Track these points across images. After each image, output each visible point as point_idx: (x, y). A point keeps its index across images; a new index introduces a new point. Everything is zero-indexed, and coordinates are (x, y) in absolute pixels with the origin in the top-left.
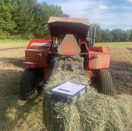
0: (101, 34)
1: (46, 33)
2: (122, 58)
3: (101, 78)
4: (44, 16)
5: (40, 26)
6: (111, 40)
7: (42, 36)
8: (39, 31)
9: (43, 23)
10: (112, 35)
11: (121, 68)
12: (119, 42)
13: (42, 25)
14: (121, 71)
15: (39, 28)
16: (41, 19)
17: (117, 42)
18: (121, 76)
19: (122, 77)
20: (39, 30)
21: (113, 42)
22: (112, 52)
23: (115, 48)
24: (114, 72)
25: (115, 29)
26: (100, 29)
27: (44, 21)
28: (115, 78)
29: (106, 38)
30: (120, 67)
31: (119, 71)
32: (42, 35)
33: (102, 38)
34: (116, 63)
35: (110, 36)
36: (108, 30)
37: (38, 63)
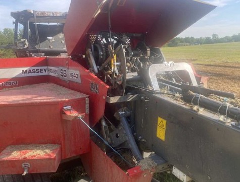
37: (61, 144)
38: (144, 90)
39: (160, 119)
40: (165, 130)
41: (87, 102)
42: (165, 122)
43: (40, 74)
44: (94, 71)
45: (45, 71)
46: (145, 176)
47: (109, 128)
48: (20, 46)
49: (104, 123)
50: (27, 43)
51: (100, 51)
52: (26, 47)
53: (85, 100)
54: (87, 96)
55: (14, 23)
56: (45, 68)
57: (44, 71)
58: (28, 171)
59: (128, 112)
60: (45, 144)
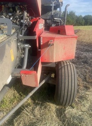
0: (75, 20)
2: (91, 39)
3: (60, 77)
6: (83, 24)
10: (84, 20)
11: (90, 49)
12: (89, 25)
14: (89, 53)
17: (87, 25)
18: (89, 60)
19: (91, 60)
21: (84, 25)
22: (83, 34)
23: (86, 31)
24: (82, 54)
25: (87, 15)
26: (75, 15)
28: (83, 62)
29: (79, 23)
30: (88, 48)
31: (87, 53)
33: (76, 22)
34: (85, 44)
35: (83, 21)
36: (81, 16)
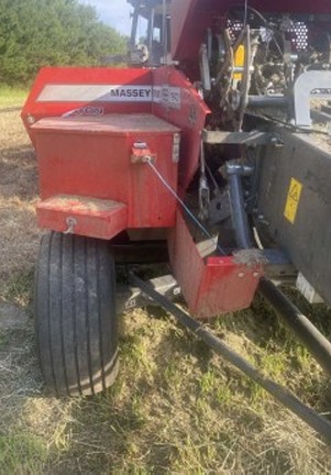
1: (31, 65)
4: (20, 9)
5: (13, 43)
7: (22, 77)
8: (13, 59)
9: (22, 32)
13: (18, 42)
15: (10, 51)
16: (14, 21)
20: (10, 57)
27: (24, 28)
32: (23, 73)
37: (127, 203)
38: (281, 125)
39: (294, 182)
40: (296, 203)
41: (177, 140)
42: (299, 186)
43: (139, 99)
44: (202, 87)
45: (148, 93)
46: (241, 275)
47: (211, 192)
48: (135, 57)
49: (203, 184)
50: (147, 52)
51: (220, 47)
52: (145, 59)
53: (172, 136)
54: (179, 130)
55: (131, 15)
56: (148, 88)
57: (145, 94)
58: (74, 230)
59: (246, 168)
60: (104, 198)
